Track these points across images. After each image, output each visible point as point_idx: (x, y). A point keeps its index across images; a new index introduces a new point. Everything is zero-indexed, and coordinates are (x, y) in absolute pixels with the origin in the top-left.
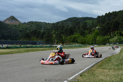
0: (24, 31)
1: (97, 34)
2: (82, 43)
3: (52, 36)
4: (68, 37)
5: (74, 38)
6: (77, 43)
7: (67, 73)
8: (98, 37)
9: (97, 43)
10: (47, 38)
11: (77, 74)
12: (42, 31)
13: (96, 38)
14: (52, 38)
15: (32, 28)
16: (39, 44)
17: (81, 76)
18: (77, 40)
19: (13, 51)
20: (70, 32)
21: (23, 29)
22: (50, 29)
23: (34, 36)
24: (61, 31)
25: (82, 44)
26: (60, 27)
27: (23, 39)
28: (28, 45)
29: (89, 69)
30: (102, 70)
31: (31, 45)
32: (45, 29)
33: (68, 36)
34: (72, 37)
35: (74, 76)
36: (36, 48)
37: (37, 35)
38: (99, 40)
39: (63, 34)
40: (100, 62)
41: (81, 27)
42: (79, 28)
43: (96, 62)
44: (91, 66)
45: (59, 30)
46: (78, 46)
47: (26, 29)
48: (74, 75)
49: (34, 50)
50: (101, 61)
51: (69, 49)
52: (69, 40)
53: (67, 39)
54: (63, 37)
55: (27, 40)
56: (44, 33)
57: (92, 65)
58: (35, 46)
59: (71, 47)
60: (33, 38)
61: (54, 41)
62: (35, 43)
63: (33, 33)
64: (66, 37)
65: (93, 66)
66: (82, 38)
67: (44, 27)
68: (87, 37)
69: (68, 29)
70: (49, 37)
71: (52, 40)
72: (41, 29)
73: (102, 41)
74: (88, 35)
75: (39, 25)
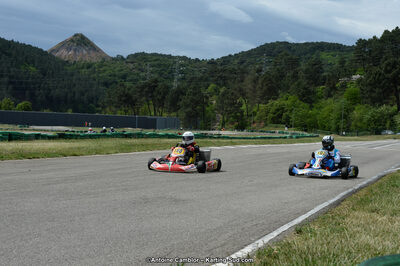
0: (117, 83)
1: (355, 99)
2: (306, 126)
3: (205, 100)
4: (261, 105)
5: (278, 110)
6: (289, 126)
7: (254, 223)
8: (356, 108)
9: (352, 128)
10: (189, 109)
11: (286, 227)
12: (175, 84)
13: (349, 110)
14: (207, 109)
15: (142, 74)
16: (165, 127)
17: (299, 232)
18: (288, 118)
19: (79, 148)
20: (265, 88)
21: (115, 76)
22: (201, 79)
23: (148, 101)
24: (237, 86)
25: (306, 131)
26: (231, 72)
27: (113, 109)
28: (129, 130)
29: (325, 212)
30: (369, 215)
31: (137, 130)
32: (183, 78)
33: (260, 103)
34: (272, 105)
35: (275, 234)
36: (155, 141)
37: (159, 97)
38: (361, 120)
39: (243, 95)
40: (361, 188)
41: (301, 74)
42: (295, 77)
43: (350, 190)
44: (332, 201)
45: (229, 82)
46: (291, 137)
47: (124, 77)
48: (275, 229)
49: (147, 145)
50: (365, 186)
51: (260, 144)
52: (261, 117)
53: (255, 114)
54: (244, 107)
55: (126, 112)
56: (180, 92)
57: (337, 198)
58: (150, 132)
59: (269, 138)
60: (145, 105)
61: (214, 119)
62: (151, 124)
63: (146, 89)
64: (253, 105)
65: (338, 203)
66: (303, 109)
67: (182, 72)
68: (321, 107)
69: (260, 81)
70: (197, 103)
71: (207, 115)
72: (172, 79)
73: (369, 120)
74: (323, 101)
75: (165, 65)
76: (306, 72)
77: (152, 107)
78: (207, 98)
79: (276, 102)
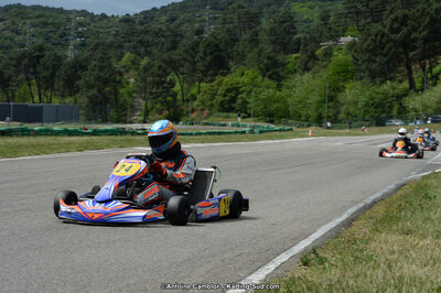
1: (346, 74)
2: (271, 115)
3: (118, 78)
4: (203, 84)
5: (229, 91)
6: (249, 116)
7: (237, 252)
8: (347, 86)
9: (342, 116)
10: (94, 92)
11: (284, 257)
12: (70, 54)
13: (339, 90)
14: (121, 91)
15: (18, 38)
16: (56, 120)
17: (306, 264)
18: (245, 103)
20: (208, 59)
22: (111, 46)
23: (28, 79)
24: (165, 56)
25: (272, 122)
26: (157, 34)
28: (3, 125)
29: (336, 233)
30: (402, 237)
31: (16, 125)
32: (83, 45)
33: (201, 81)
35: (271, 267)
37: (46, 73)
38: (356, 103)
39: (176, 70)
41: (263, 37)
42: (254, 41)
44: (339, 220)
45: (154, 50)
46: (252, 132)
48: (269, 260)
50: (382, 199)
52: (203, 102)
54: (177, 88)
56: (80, 66)
57: (344, 217)
59: (220, 133)
60: (25, 87)
61: (132, 106)
62: (35, 115)
63: (25, 62)
64: (191, 83)
65: (349, 223)
66: (267, 89)
67: (80, 35)
68: (294, 86)
69: (201, 49)
70: (106, 82)
71: (121, 100)
72: (65, 46)
73: (367, 105)
74: (297, 77)
75: (53, 24)
76: (271, 33)
77: (35, 89)
78: (121, 74)
79: (226, 79)
